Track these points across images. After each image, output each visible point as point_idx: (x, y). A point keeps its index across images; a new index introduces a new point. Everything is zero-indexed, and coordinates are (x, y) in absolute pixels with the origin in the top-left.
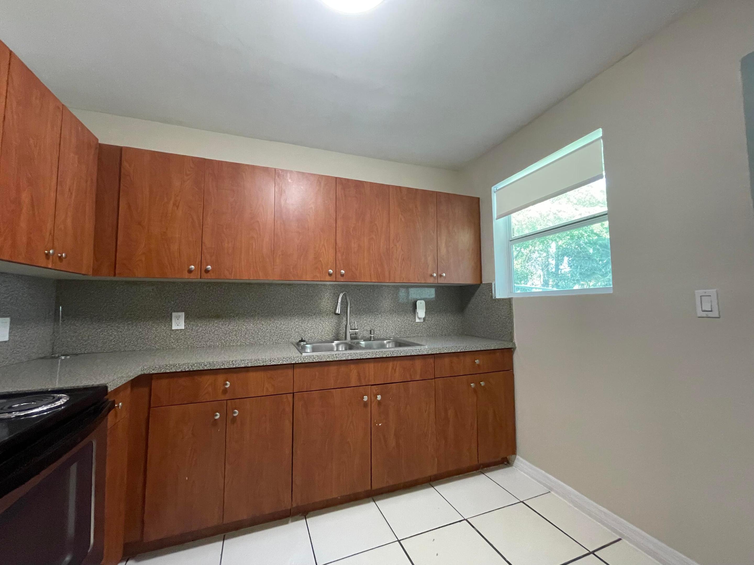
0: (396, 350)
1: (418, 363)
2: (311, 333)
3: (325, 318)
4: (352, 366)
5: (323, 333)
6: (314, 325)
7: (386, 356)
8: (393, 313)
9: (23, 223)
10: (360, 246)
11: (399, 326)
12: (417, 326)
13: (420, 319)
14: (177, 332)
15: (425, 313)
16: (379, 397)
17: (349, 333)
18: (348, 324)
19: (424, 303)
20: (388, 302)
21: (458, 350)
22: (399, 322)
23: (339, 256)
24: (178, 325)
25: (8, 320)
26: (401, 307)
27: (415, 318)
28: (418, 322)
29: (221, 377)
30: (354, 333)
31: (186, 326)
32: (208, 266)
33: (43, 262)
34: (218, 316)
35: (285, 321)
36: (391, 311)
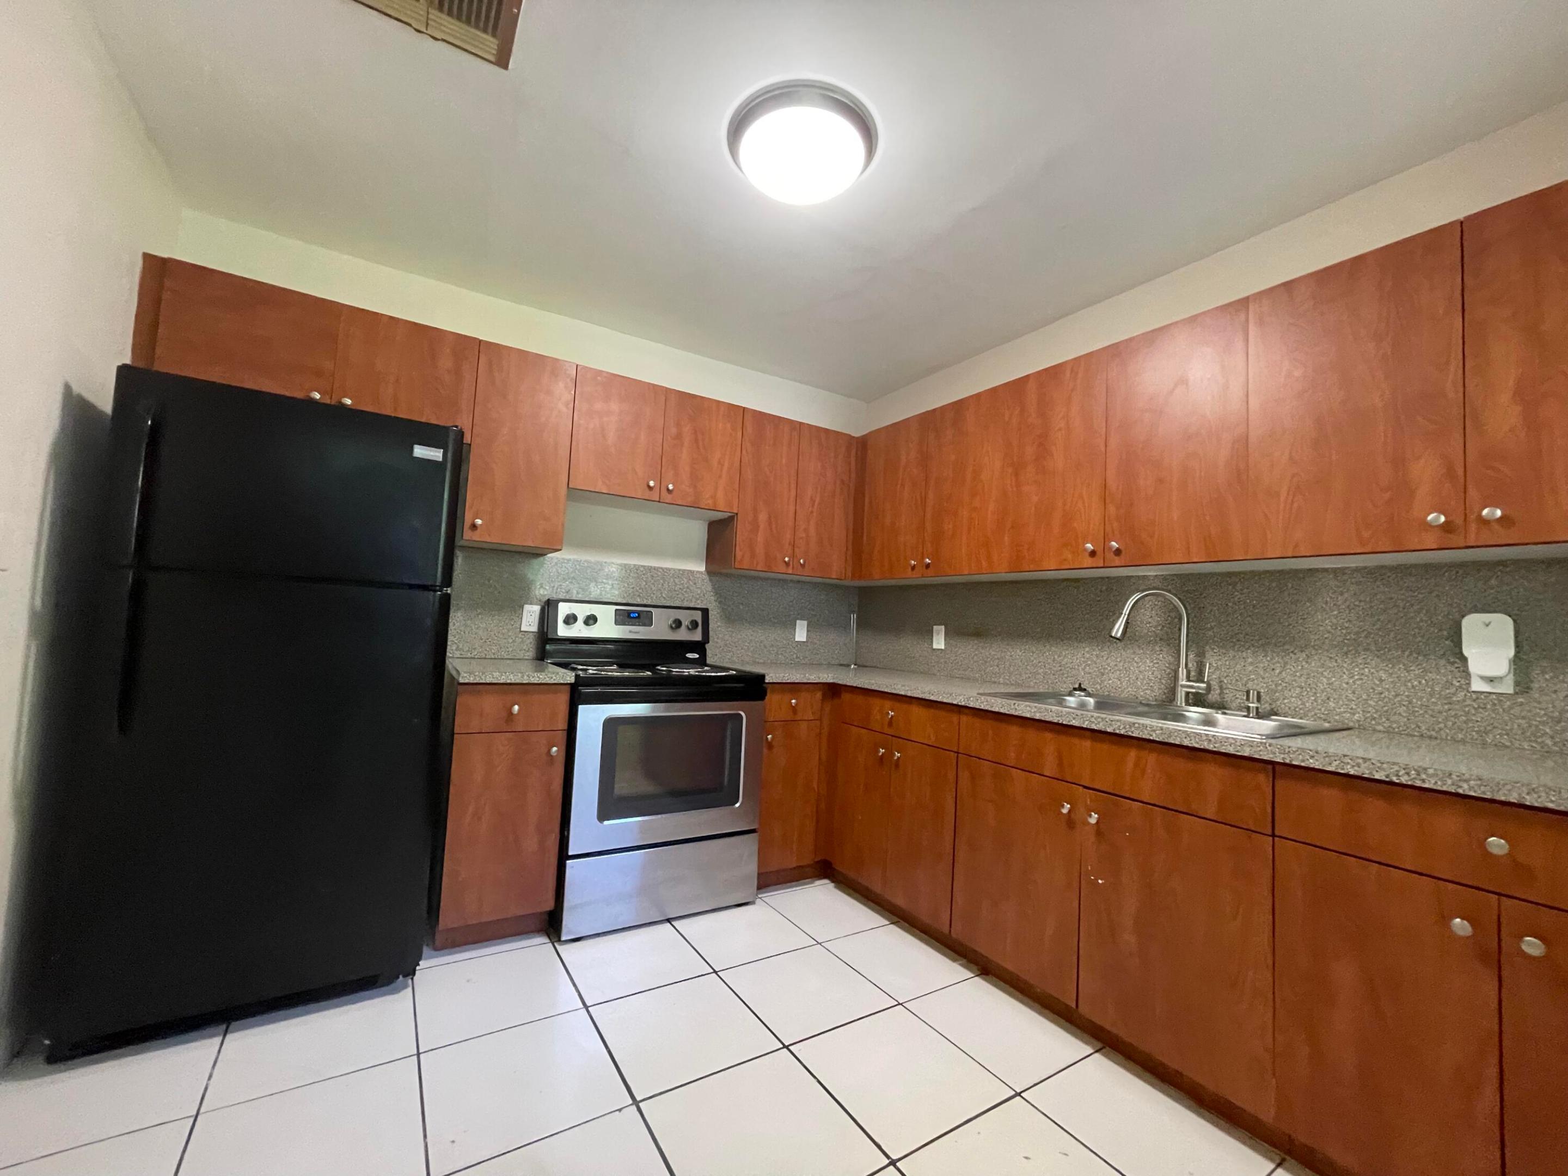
0: (1139, 724)
1: (1212, 774)
2: (1114, 678)
3: (1145, 649)
4: (1048, 735)
5: (1139, 683)
6: (1121, 664)
7: (1114, 730)
8: (1356, 651)
9: (760, 538)
10: (1161, 481)
11: (1383, 696)
12: (1476, 706)
13: (1492, 681)
14: (938, 652)
15: (1510, 661)
16: (1094, 817)
17: (1180, 688)
18: (1179, 667)
19: (1503, 625)
20: (1336, 617)
21: (1374, 773)
22: (1383, 681)
23: (1112, 509)
24: (938, 643)
25: (805, 623)
26: (1392, 635)
27: (1467, 675)
28: (1482, 693)
29: (888, 704)
30: (1194, 690)
31: (945, 645)
32: (927, 560)
33: (783, 568)
34: (978, 634)
35: (1067, 650)
36: (1348, 646)
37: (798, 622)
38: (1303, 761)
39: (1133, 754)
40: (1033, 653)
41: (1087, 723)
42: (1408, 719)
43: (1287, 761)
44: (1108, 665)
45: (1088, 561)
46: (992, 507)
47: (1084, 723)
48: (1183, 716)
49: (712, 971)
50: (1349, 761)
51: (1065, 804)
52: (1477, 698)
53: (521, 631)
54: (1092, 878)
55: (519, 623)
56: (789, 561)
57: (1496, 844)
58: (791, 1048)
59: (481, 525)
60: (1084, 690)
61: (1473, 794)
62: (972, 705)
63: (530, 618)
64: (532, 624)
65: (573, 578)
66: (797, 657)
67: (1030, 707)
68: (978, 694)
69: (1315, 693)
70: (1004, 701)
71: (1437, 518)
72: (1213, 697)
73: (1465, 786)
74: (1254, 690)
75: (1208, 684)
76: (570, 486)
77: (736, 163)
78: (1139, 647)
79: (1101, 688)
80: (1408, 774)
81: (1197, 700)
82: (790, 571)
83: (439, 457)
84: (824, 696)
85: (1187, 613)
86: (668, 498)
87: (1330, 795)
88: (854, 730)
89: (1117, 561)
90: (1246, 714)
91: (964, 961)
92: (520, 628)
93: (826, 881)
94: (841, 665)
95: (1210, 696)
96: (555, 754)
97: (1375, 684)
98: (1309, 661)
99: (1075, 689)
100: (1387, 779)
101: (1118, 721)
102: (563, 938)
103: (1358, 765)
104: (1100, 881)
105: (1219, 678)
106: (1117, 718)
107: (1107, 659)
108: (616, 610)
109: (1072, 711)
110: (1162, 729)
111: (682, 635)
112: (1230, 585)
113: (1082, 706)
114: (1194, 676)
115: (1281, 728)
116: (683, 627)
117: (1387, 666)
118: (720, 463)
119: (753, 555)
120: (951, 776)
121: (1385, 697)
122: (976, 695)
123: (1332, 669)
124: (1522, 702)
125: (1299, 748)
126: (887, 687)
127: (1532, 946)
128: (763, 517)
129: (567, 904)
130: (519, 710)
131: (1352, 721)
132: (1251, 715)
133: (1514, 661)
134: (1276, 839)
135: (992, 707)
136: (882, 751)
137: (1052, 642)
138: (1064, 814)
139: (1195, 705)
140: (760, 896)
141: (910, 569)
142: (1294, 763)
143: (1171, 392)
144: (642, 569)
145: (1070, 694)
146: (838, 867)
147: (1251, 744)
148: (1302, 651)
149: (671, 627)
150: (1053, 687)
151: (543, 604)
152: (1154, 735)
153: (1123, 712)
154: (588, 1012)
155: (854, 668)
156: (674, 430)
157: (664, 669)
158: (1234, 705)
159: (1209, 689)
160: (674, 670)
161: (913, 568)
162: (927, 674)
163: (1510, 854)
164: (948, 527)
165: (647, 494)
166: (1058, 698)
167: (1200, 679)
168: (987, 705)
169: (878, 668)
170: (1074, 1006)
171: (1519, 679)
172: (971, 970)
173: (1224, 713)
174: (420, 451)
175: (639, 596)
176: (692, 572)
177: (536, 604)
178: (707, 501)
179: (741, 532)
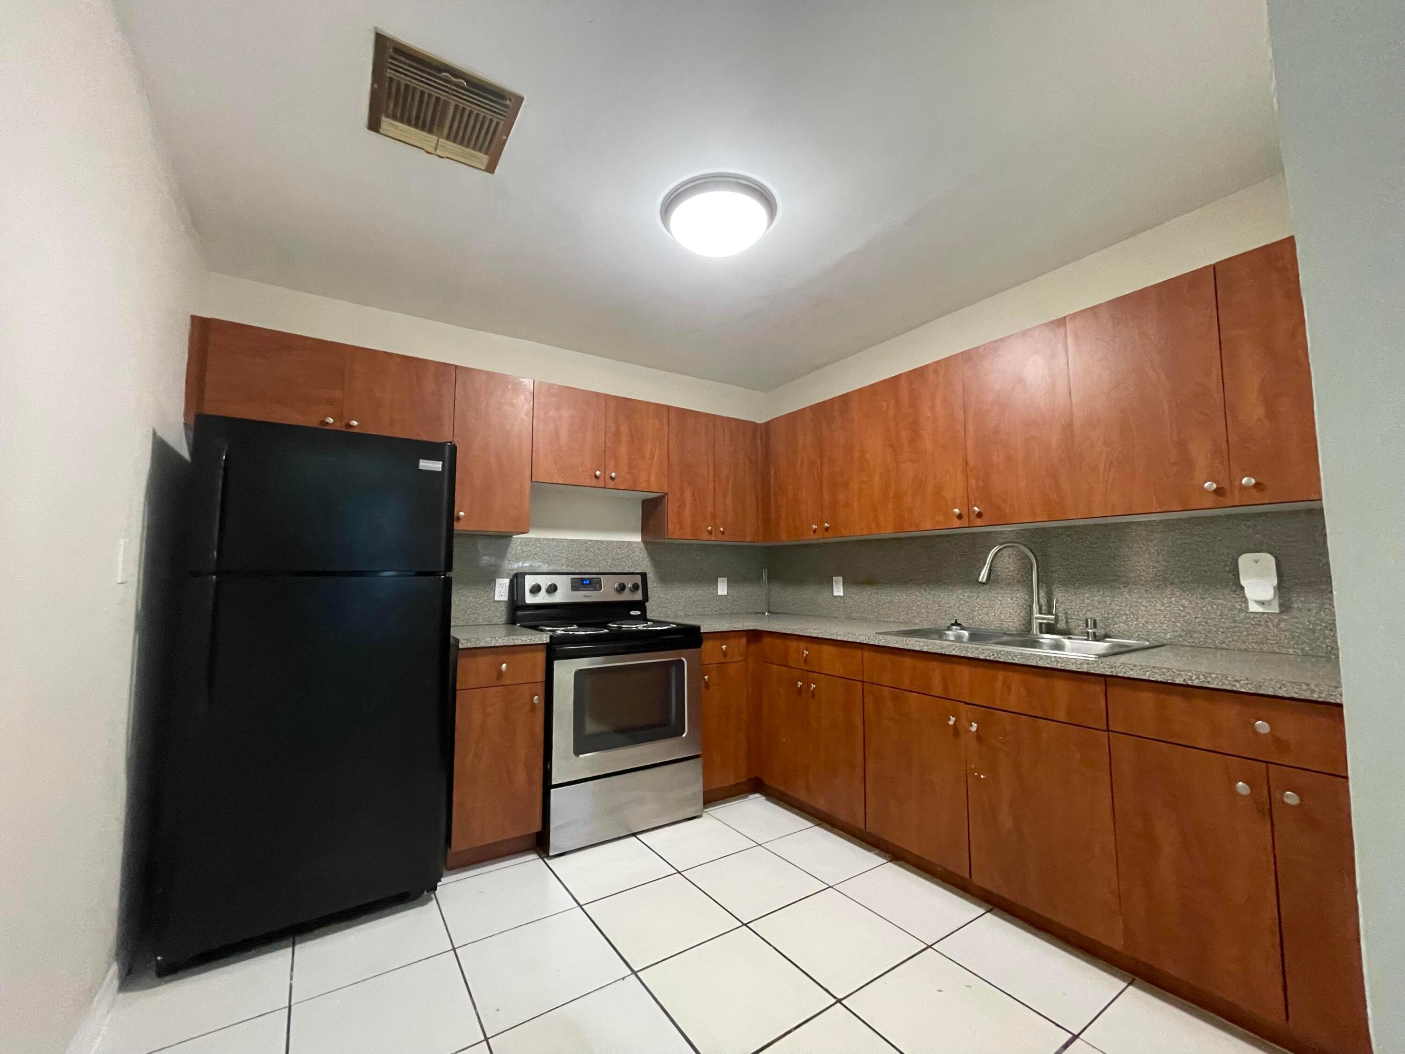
0: (1004, 651)
1: (1061, 687)
2: (983, 614)
3: (1006, 590)
4: (935, 664)
5: (1003, 617)
6: (988, 602)
7: (985, 657)
8: (1165, 585)
9: (687, 511)
10: (1009, 458)
11: (1186, 619)
12: (1253, 623)
13: (1263, 604)
14: (838, 599)
15: (1274, 587)
16: (974, 727)
17: (1034, 620)
18: (1033, 603)
19: (1268, 560)
20: (1148, 559)
21: (1176, 679)
22: (1186, 607)
23: (973, 482)
24: (838, 591)
25: (725, 579)
26: (1190, 572)
27: (1246, 601)
28: (1257, 613)
29: (802, 645)
30: (1045, 621)
31: (844, 592)
32: (826, 524)
33: (706, 536)
34: (870, 581)
35: (945, 592)
36: (1158, 581)
37: (719, 579)
38: (1125, 673)
39: (1001, 675)
40: (917, 596)
41: (964, 652)
42: (1206, 636)
43: (1114, 674)
44: (978, 603)
45: (956, 523)
46: (877, 479)
47: (962, 653)
48: (1038, 642)
49: (676, 872)
50: (1158, 671)
51: (951, 717)
52: (1254, 617)
53: (495, 601)
54: (976, 774)
55: (492, 594)
56: (711, 529)
57: (1262, 726)
58: (748, 925)
59: (463, 516)
60: (959, 625)
61: (1243, 690)
62: (872, 643)
63: (501, 590)
64: (503, 595)
65: (535, 554)
66: (720, 609)
67: (918, 641)
68: (877, 633)
69: (1137, 619)
70: (899, 639)
71: (1211, 486)
72: (1062, 625)
73: (1238, 685)
74: (1091, 619)
75: (1057, 617)
76: (533, 480)
77: (668, 231)
78: (1001, 588)
79: (973, 623)
80: (1198, 678)
81: (1050, 629)
82: (713, 539)
83: (438, 468)
84: (748, 642)
85: (1036, 559)
86: (611, 484)
87: (1147, 697)
88: (775, 668)
89: (979, 522)
90: (1086, 638)
91: (878, 851)
92: (494, 598)
93: (757, 795)
94: (757, 613)
95: (1058, 625)
96: (537, 702)
97: (1180, 610)
98: (1131, 594)
99: (953, 625)
100: (1184, 683)
101: (988, 649)
102: (551, 854)
103: (1164, 674)
104: (982, 777)
105: (1065, 610)
106: (987, 647)
107: (976, 599)
108: (572, 579)
109: (951, 643)
110: (1021, 654)
111: (626, 596)
112: (1068, 536)
113: (959, 638)
114: (1045, 610)
115: (1113, 647)
116: (627, 590)
117: (1188, 595)
118: (652, 454)
119: (682, 528)
120: (859, 701)
121: (1188, 619)
122: (875, 635)
123: (1148, 600)
124: (1286, 619)
125: (1122, 663)
126: (801, 631)
127: (1291, 798)
128: (688, 495)
129: (552, 826)
130: (507, 667)
131: (1166, 639)
132: (1090, 639)
133: (1278, 588)
134: (1110, 733)
135: (889, 643)
136: (800, 683)
137: (931, 587)
138: (951, 725)
139: (1047, 633)
140: (705, 810)
141: (812, 531)
142: (1119, 675)
143: (1014, 388)
144: (590, 543)
145: (949, 629)
146: (767, 782)
147: (1088, 663)
148: (1125, 587)
149: (617, 590)
150: (934, 624)
151: (511, 577)
152: (1016, 660)
153: (991, 642)
154: (583, 909)
155: (768, 615)
156: (613, 429)
157: (615, 626)
158: (1077, 631)
159: (1057, 619)
160: (624, 626)
161: (815, 531)
162: (830, 617)
163: (1271, 733)
164: (842, 497)
165: (594, 482)
166: (939, 634)
167: (1050, 613)
168: (884, 642)
169: (789, 614)
170: (967, 876)
171: (1281, 601)
172: (884, 858)
173: (1070, 638)
174: (426, 465)
175: (589, 566)
176: (630, 543)
177: (506, 578)
178: (643, 485)
179: (671, 507)
